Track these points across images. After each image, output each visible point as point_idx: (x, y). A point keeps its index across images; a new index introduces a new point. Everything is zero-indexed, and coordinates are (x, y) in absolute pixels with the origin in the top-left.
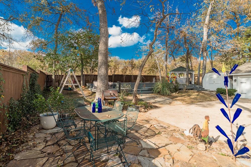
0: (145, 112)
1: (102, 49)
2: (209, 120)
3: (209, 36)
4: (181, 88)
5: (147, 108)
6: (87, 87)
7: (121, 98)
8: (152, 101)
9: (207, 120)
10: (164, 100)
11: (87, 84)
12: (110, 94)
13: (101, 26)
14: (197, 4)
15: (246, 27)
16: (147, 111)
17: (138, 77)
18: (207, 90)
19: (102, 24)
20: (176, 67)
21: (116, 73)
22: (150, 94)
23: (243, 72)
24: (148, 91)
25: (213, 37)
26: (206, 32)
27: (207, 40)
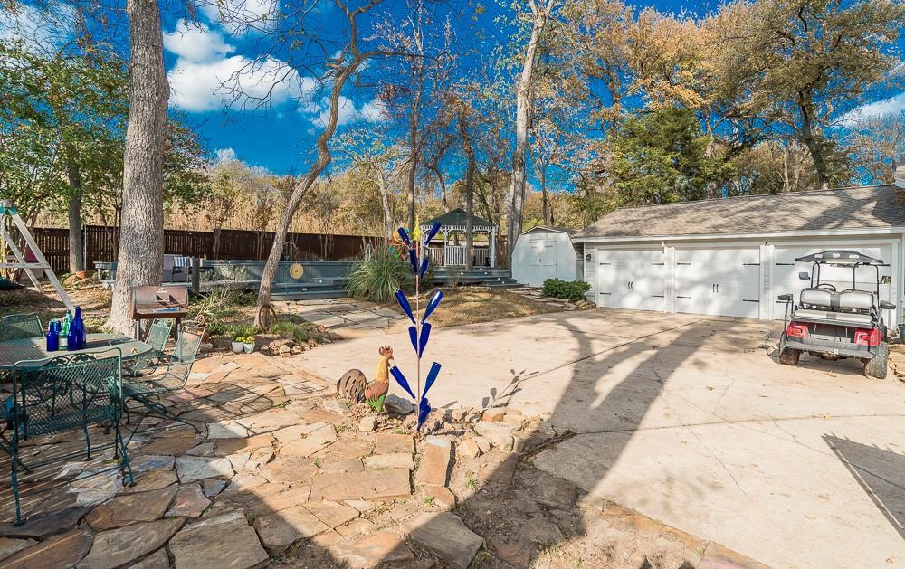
0: (291, 353)
1: (140, 141)
2: (391, 358)
3: (531, 122)
4: (444, 279)
5: (303, 344)
6: (97, 275)
7: (208, 311)
8: (335, 320)
9: (383, 358)
10: (377, 316)
11: (99, 265)
12: (158, 298)
13: (136, 57)
14: (502, 19)
15: (628, 108)
16: (297, 353)
17: (275, 243)
18: (522, 286)
19: (140, 52)
20: (447, 210)
21: (225, 226)
22: (339, 300)
23: (600, 234)
24: (334, 289)
25: (545, 125)
26: (523, 109)
27: (527, 134)
